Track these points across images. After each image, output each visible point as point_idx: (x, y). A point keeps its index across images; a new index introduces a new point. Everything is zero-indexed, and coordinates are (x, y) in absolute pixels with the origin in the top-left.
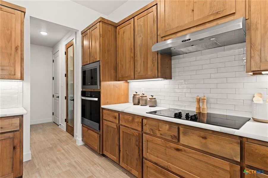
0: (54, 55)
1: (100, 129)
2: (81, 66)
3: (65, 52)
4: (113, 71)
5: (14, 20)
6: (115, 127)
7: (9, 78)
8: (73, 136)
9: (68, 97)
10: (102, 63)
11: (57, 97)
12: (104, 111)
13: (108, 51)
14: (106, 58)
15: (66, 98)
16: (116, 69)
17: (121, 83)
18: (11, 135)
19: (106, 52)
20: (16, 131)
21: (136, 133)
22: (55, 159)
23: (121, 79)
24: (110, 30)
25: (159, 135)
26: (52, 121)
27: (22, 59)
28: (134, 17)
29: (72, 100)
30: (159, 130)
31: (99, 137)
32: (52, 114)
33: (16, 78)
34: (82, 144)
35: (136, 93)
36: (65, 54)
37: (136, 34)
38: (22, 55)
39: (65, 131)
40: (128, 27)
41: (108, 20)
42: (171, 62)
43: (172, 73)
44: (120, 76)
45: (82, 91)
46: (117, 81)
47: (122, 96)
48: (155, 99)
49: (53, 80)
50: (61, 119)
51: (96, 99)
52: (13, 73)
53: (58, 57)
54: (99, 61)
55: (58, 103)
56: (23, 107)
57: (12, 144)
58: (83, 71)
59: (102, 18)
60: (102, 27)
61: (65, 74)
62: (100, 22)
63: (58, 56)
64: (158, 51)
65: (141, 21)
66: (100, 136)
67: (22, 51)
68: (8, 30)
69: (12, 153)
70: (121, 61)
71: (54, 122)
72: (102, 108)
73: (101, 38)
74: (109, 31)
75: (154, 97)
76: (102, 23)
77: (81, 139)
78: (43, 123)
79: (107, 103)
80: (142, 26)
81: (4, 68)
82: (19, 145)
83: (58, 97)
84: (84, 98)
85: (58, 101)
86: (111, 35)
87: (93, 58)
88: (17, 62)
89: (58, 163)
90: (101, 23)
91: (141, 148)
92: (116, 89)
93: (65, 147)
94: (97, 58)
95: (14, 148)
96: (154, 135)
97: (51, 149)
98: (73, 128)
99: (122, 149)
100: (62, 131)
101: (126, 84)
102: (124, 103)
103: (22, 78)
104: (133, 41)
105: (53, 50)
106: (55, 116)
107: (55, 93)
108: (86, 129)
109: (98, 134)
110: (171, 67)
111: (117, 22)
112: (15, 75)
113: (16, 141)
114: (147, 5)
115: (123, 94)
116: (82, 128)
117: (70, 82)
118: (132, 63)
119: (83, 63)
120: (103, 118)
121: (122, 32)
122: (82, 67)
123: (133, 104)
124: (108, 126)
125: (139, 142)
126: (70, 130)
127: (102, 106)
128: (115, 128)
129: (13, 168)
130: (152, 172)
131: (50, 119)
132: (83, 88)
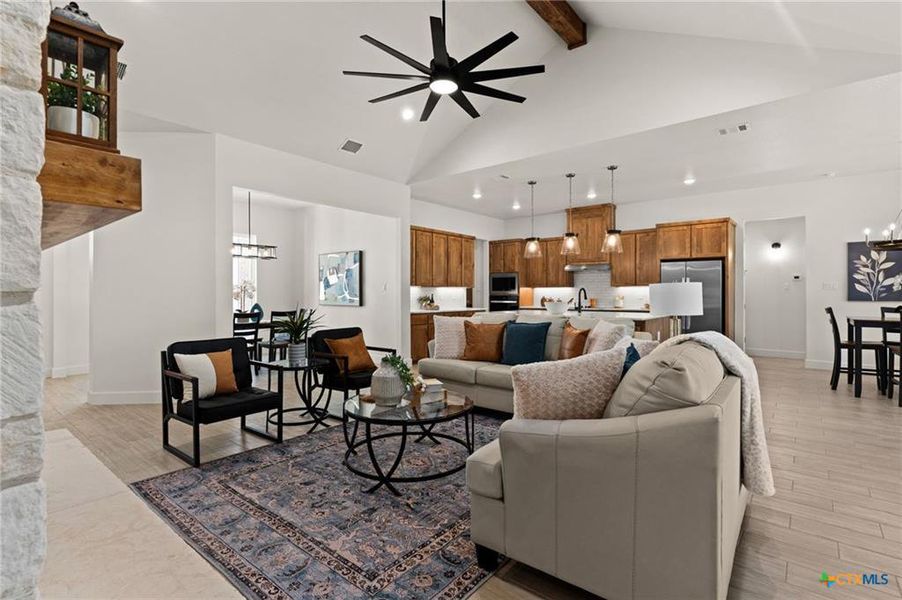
17: (529, 289)
37: (548, 254)
65: (552, 246)
80: (554, 250)
118: (544, 274)
132: (490, 292)
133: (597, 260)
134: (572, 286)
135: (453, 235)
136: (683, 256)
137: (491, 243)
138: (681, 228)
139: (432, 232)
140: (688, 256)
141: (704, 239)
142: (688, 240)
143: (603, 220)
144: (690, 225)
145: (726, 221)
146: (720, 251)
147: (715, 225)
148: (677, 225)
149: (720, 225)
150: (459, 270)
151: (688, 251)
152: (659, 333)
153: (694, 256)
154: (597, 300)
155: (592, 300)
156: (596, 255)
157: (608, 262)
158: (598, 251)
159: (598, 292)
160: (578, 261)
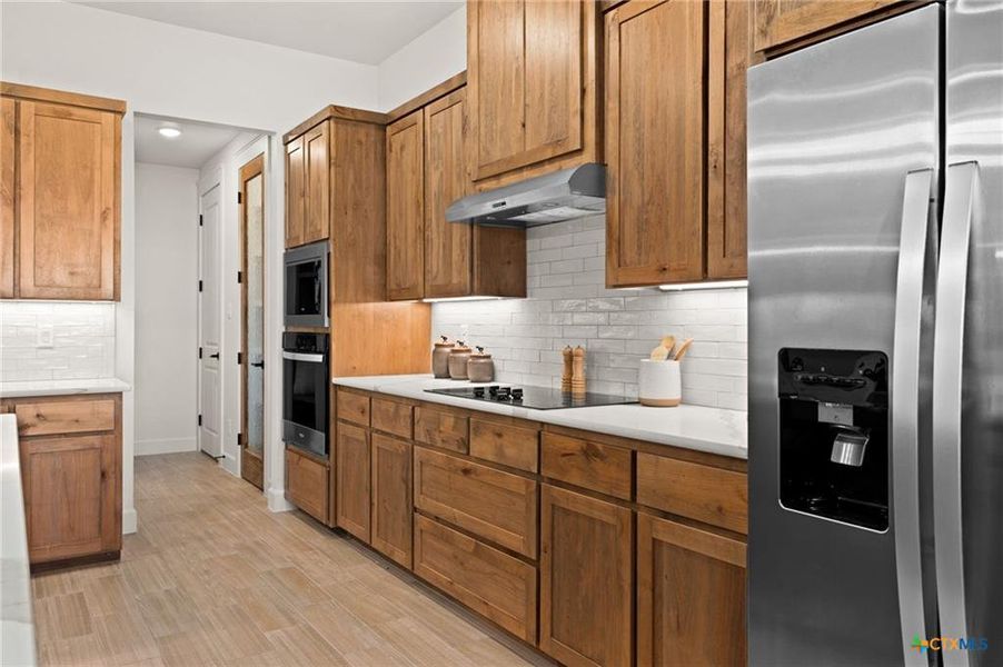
0: (203, 196)
1: (327, 450)
2: (284, 251)
3: (240, 194)
4: (371, 271)
5: (99, 138)
6: (363, 438)
7: (88, 296)
8: (262, 490)
9: (247, 354)
10: (335, 245)
11: (213, 356)
12: (341, 394)
13: (357, 205)
14: (349, 229)
15: (241, 358)
16: (383, 261)
17: (405, 307)
18: (95, 440)
19: (350, 212)
20: (106, 432)
21: (401, 447)
22: (200, 533)
23: (394, 293)
24: (364, 140)
25: (439, 444)
26: (195, 449)
27: (117, 244)
28: (423, 107)
29: (257, 365)
30: (440, 432)
31: (325, 475)
32: (196, 420)
33: (103, 297)
34: (285, 510)
35: (445, 339)
36: (240, 202)
37: (429, 157)
38: (117, 230)
39: (239, 476)
40: (410, 133)
41: (354, 111)
42: (525, 246)
43: (528, 280)
44: (393, 286)
45: (284, 334)
46: (386, 301)
47: (405, 348)
48: (489, 357)
49: (200, 294)
50: (227, 434)
51: (319, 358)
52: (95, 282)
53: (217, 207)
54: (328, 239)
55: (217, 381)
56: (115, 376)
57: (98, 463)
58: (288, 268)
59: (335, 107)
60: (337, 134)
61: (239, 273)
62: (328, 119)
63: (216, 204)
64: (472, 219)
65: (438, 121)
66: (329, 472)
67: (117, 220)
68: (85, 167)
69: (98, 485)
70: (395, 238)
71: (203, 451)
72: (336, 385)
73: (332, 168)
74: (360, 143)
75: (485, 353)
76: (336, 123)
77: (282, 492)
78: (166, 454)
79: (353, 372)
80: (442, 137)
81: (76, 270)
82: (113, 469)
83: (217, 356)
84: (290, 356)
85: (215, 372)
86: (367, 156)
87: (312, 229)
88: (104, 252)
89: (210, 542)
90: (332, 122)
91: (410, 486)
92: (384, 326)
93: (234, 513)
94: (320, 231)
95: (103, 475)
96: (432, 446)
97: (191, 515)
98: (262, 462)
99: (375, 501)
100: (229, 478)
101: (421, 310)
102: (412, 373)
103: (116, 297)
104: (422, 177)
105: (200, 178)
106: (206, 430)
107: (208, 344)
108: (296, 457)
109: (324, 465)
110: (525, 260)
111: (385, 112)
112: (100, 287)
113: (108, 458)
114: (450, 80)
115: (409, 342)
116: (286, 456)
117: (253, 303)
118: (420, 246)
119: (288, 241)
120: (339, 416)
121: (399, 147)
122: (285, 255)
123: (433, 376)
124: (348, 439)
125: (408, 469)
126: (254, 471)
127: (335, 380)
128: (362, 442)
129: (100, 525)
130: (429, 540)
131: (190, 441)
132: (287, 323)
133: (549, 155)
134: (520, 291)
154: (590, 358)
155: (570, 359)
156: (544, 132)
157: (589, 156)
158: (553, 108)
159: (601, 318)
160: (496, 170)
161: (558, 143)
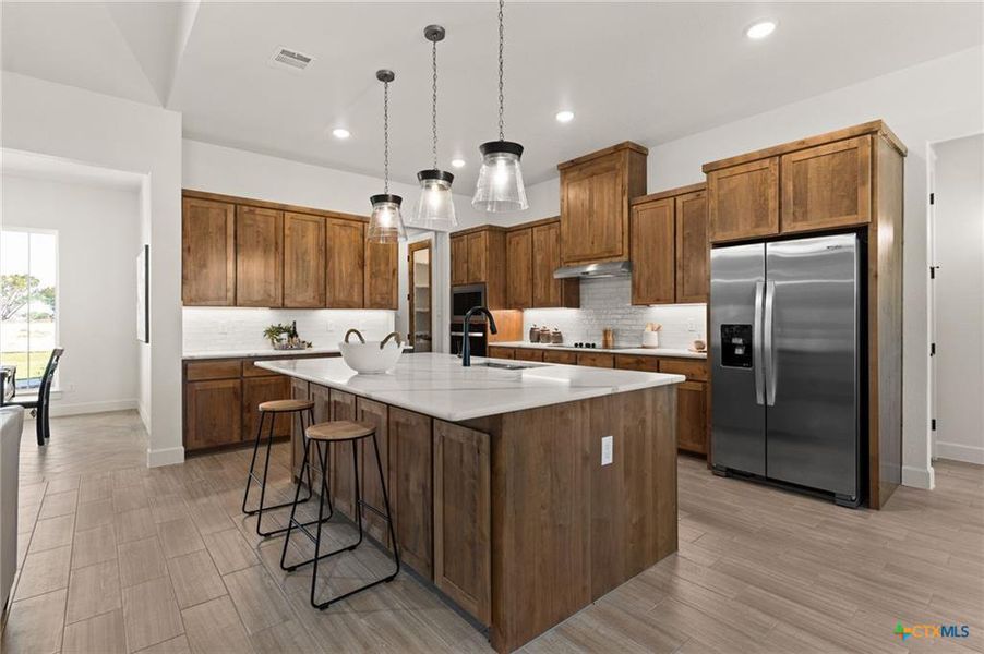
2: (450, 286)
3: (408, 257)
4: (501, 296)
10: (489, 285)
12: (495, 349)
13: (496, 268)
14: (493, 279)
16: (505, 292)
17: (512, 313)
19: (494, 271)
23: (512, 306)
28: (531, 227)
29: (425, 338)
35: (535, 325)
36: (408, 260)
37: (535, 249)
40: (524, 237)
41: (496, 227)
42: (579, 287)
43: (581, 300)
44: (512, 303)
45: (450, 324)
46: (506, 308)
48: (560, 333)
51: (481, 334)
54: (485, 282)
61: (408, 295)
62: (485, 230)
64: (561, 279)
65: (541, 234)
70: (513, 282)
72: (489, 346)
73: (487, 252)
74: (497, 240)
75: (558, 331)
76: (489, 232)
80: (543, 241)
81: (383, 296)
86: (500, 246)
87: (473, 277)
90: (487, 231)
92: (508, 321)
94: (480, 278)
101: (519, 313)
102: (519, 339)
104: (531, 257)
110: (579, 293)
118: (529, 286)
119: (454, 281)
121: (515, 243)
123: (531, 340)
127: (489, 343)
132: (452, 319)
133: (607, 255)
134: (577, 306)
135: (339, 216)
136: (764, 231)
137: (452, 236)
138: (756, 165)
139: (283, 209)
140: (775, 231)
141: (813, 185)
142: (772, 192)
143: (617, 175)
144: (777, 154)
145: (871, 131)
146: (853, 210)
147: (841, 145)
148: (748, 160)
149: (854, 142)
150: (357, 279)
151: (773, 218)
152: (607, 443)
153: (787, 230)
154: (615, 333)
155: (606, 333)
156: (604, 247)
157: (625, 258)
158: (608, 238)
159: (619, 317)
160: (577, 259)
161: (611, 252)
